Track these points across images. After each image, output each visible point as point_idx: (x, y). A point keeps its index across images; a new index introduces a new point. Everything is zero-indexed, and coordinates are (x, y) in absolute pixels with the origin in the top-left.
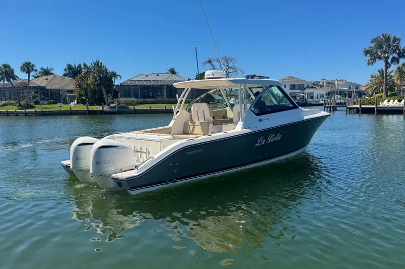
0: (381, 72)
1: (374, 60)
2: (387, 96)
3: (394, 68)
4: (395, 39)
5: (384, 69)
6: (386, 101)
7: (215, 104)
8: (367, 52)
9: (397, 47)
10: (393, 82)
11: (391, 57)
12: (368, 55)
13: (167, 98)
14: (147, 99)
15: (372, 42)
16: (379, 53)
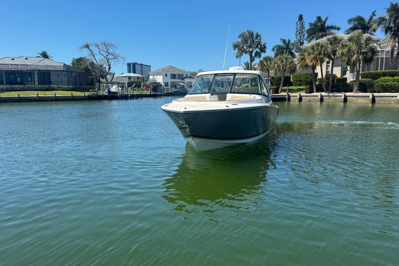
0: (247, 64)
1: (242, 55)
2: (252, 86)
3: (257, 61)
4: (258, 36)
5: (249, 62)
7: (95, 91)
8: (235, 46)
9: (259, 43)
11: (255, 51)
12: (237, 49)
13: (39, 84)
14: (15, 86)
15: (239, 37)
16: (245, 47)
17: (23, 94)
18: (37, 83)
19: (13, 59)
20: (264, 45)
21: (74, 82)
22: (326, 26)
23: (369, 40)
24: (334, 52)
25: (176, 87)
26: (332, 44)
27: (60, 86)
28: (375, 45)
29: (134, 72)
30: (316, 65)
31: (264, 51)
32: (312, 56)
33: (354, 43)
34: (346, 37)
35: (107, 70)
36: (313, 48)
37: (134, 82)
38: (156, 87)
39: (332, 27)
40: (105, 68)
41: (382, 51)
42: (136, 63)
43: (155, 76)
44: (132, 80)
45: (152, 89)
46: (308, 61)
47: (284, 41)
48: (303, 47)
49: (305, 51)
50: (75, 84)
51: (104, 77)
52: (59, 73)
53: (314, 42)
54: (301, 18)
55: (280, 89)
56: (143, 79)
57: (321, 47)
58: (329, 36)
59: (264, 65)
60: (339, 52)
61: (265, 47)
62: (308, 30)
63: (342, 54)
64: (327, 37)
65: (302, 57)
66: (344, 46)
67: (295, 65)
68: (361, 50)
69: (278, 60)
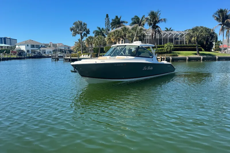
0: (79, 40)
1: (76, 34)
2: (83, 53)
3: (85, 39)
4: (84, 24)
6: (83, 55)
9: (86, 28)
10: (85, 46)
11: (83, 33)
12: (73, 31)
15: (74, 24)
16: (78, 30)
20: (88, 30)
22: (120, 21)
23: (141, 29)
24: (125, 35)
25: (35, 53)
26: (124, 31)
28: (144, 32)
29: (5, 43)
30: (116, 42)
31: (89, 33)
32: (114, 37)
33: (135, 31)
34: (130, 28)
36: (114, 33)
37: (5, 50)
38: (21, 53)
39: (123, 22)
41: (148, 36)
42: (6, 38)
43: (20, 46)
44: (4, 48)
45: (18, 54)
46: (112, 40)
47: (99, 28)
48: (109, 32)
49: (110, 34)
53: (115, 30)
54: (107, 16)
55: (99, 55)
56: (12, 48)
57: (119, 32)
58: (122, 27)
59: (89, 41)
60: (127, 35)
61: (89, 31)
62: (111, 23)
63: (129, 36)
64: (121, 27)
65: (109, 37)
66: (129, 32)
67: (106, 41)
68: (138, 35)
69: (97, 38)
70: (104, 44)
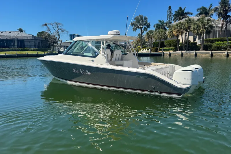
0: (139, 35)
1: (136, 29)
2: (142, 48)
3: (145, 33)
4: (145, 18)
5: (141, 33)
6: (142, 50)
7: (51, 51)
8: (132, 24)
9: (146, 23)
10: (145, 40)
11: (144, 27)
12: (133, 26)
13: (18, 47)
14: (3, 48)
15: (135, 19)
16: (138, 25)
17: (8, 53)
18: (16, 46)
19: (2, 33)
20: (149, 24)
21: (39, 46)
22: (185, 12)
23: (209, 20)
24: (189, 28)
26: (188, 23)
27: (30, 48)
28: (213, 23)
30: (179, 35)
31: (149, 27)
32: (177, 30)
33: (201, 22)
34: (196, 19)
35: (58, 39)
36: (177, 25)
39: (188, 13)
40: (56, 37)
41: (217, 27)
42: (75, 34)
46: (174, 33)
47: (160, 22)
48: (171, 25)
49: (173, 27)
50: (39, 47)
51: (56, 42)
52: (30, 41)
53: (177, 22)
54: (170, 8)
55: (158, 49)
57: (182, 25)
58: (186, 18)
59: (149, 35)
60: (192, 27)
61: (150, 25)
62: (174, 15)
63: (194, 28)
64: (185, 19)
65: (171, 30)
66: (195, 24)
67: (167, 35)
68: (205, 26)
69: (157, 32)
70: (165, 38)
